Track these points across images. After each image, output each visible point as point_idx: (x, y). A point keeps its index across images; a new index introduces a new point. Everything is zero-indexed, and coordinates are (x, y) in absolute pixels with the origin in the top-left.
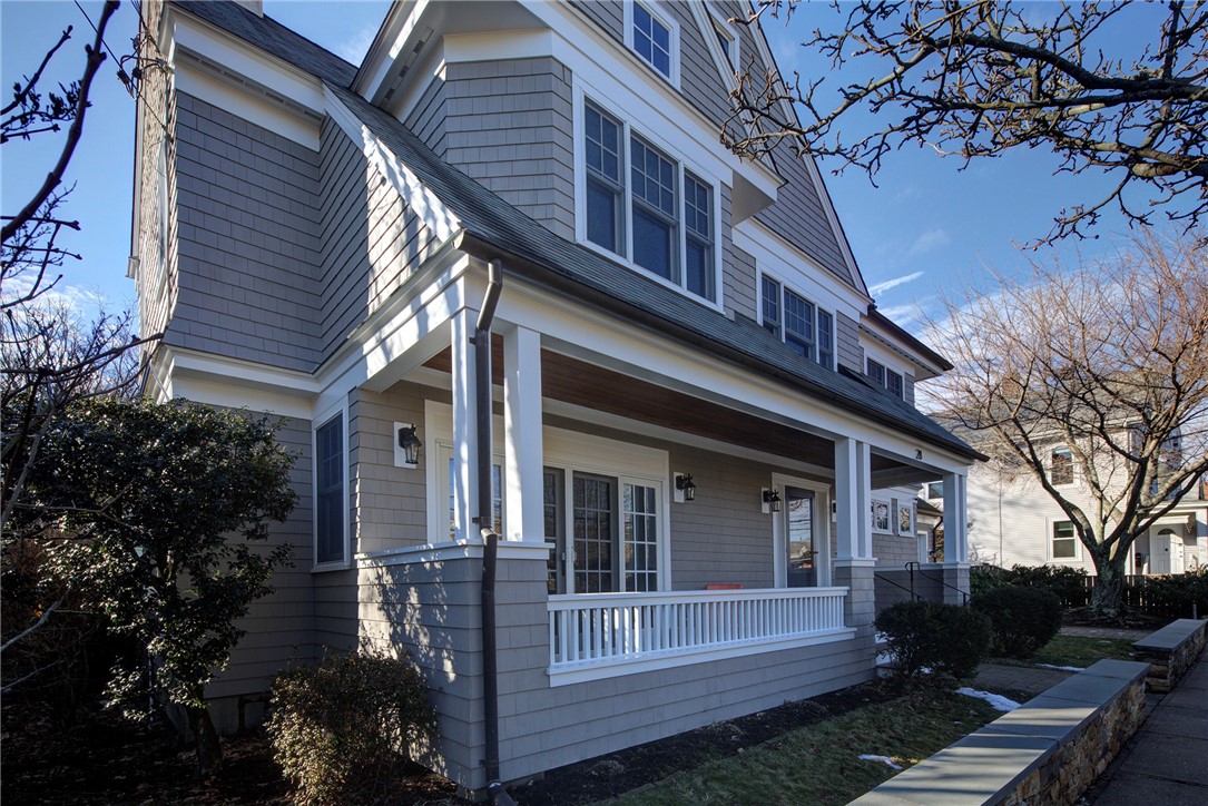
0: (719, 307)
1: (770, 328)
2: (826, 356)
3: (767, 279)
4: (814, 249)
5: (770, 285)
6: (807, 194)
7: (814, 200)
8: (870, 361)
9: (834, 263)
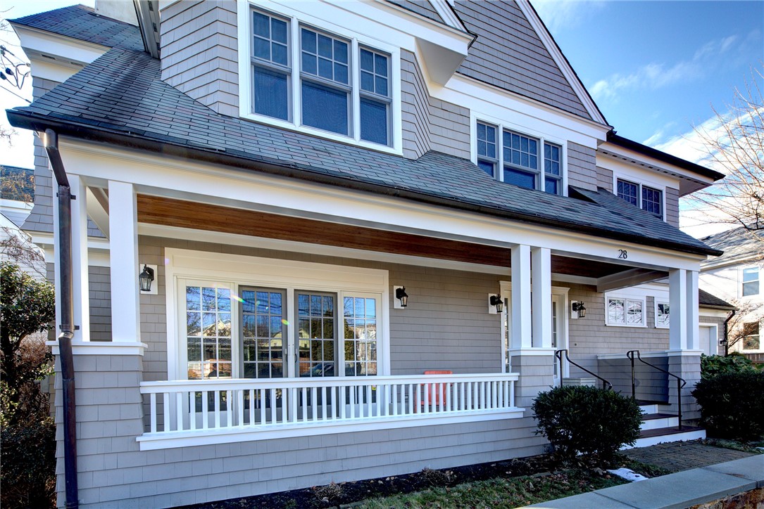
0: (398, 149)
1: (486, 165)
2: (553, 182)
3: (481, 125)
4: (540, 92)
5: (487, 130)
6: (532, 47)
7: (541, 51)
8: (620, 181)
9: (566, 102)
